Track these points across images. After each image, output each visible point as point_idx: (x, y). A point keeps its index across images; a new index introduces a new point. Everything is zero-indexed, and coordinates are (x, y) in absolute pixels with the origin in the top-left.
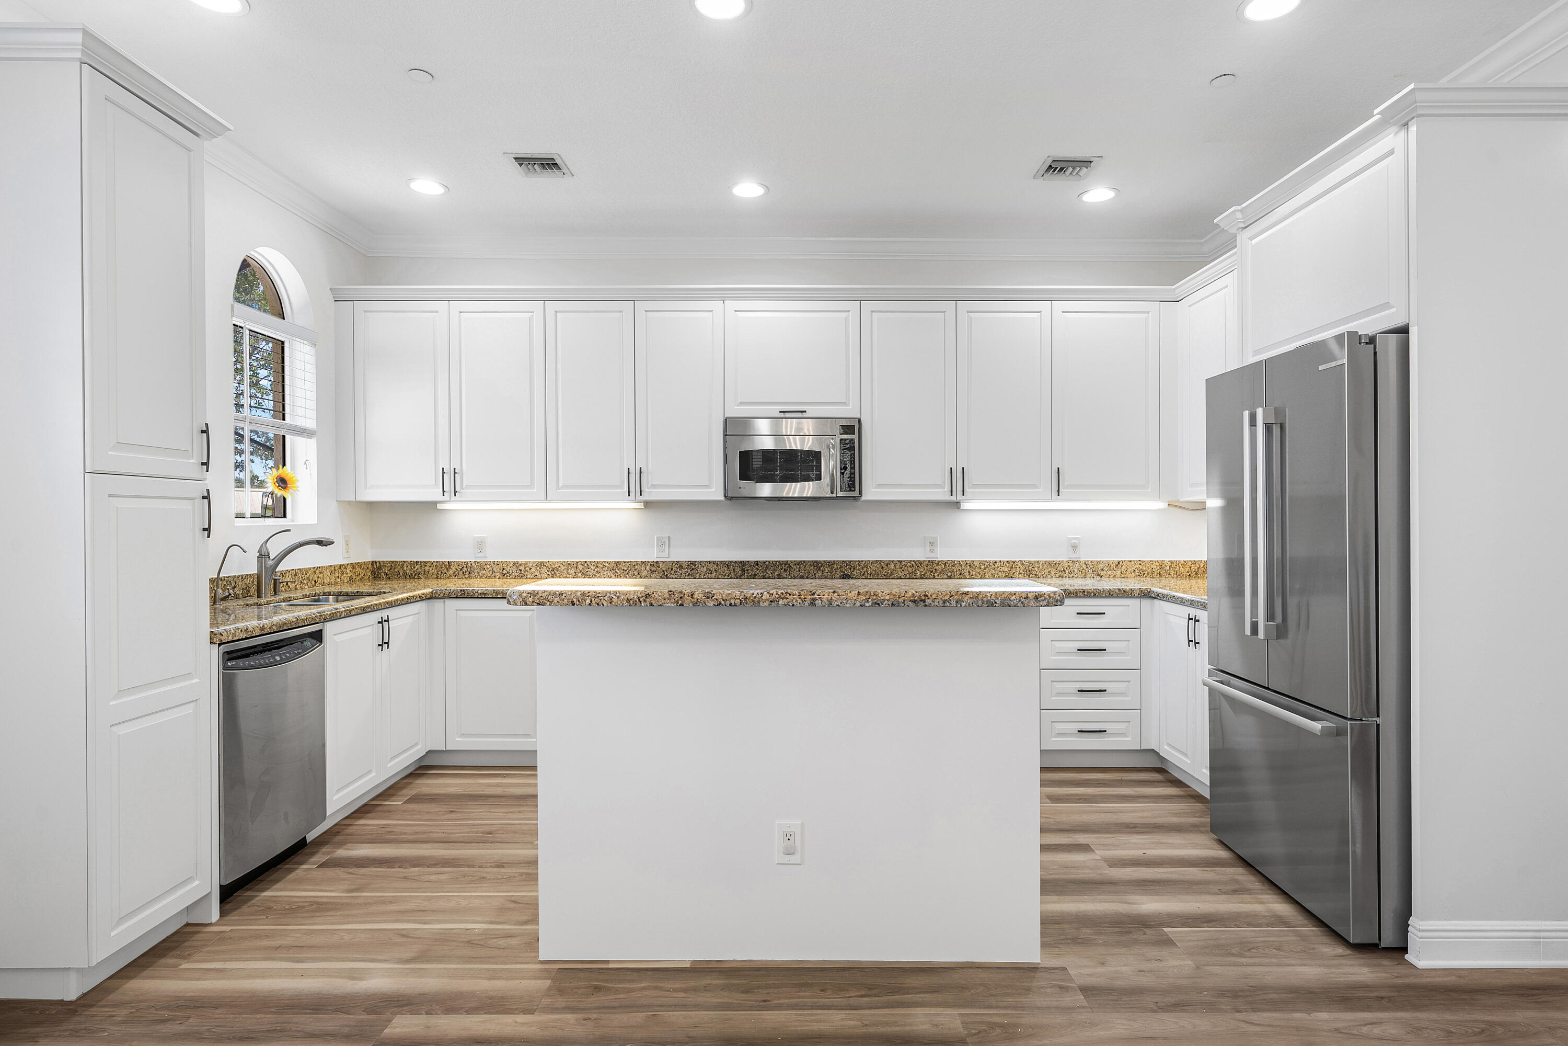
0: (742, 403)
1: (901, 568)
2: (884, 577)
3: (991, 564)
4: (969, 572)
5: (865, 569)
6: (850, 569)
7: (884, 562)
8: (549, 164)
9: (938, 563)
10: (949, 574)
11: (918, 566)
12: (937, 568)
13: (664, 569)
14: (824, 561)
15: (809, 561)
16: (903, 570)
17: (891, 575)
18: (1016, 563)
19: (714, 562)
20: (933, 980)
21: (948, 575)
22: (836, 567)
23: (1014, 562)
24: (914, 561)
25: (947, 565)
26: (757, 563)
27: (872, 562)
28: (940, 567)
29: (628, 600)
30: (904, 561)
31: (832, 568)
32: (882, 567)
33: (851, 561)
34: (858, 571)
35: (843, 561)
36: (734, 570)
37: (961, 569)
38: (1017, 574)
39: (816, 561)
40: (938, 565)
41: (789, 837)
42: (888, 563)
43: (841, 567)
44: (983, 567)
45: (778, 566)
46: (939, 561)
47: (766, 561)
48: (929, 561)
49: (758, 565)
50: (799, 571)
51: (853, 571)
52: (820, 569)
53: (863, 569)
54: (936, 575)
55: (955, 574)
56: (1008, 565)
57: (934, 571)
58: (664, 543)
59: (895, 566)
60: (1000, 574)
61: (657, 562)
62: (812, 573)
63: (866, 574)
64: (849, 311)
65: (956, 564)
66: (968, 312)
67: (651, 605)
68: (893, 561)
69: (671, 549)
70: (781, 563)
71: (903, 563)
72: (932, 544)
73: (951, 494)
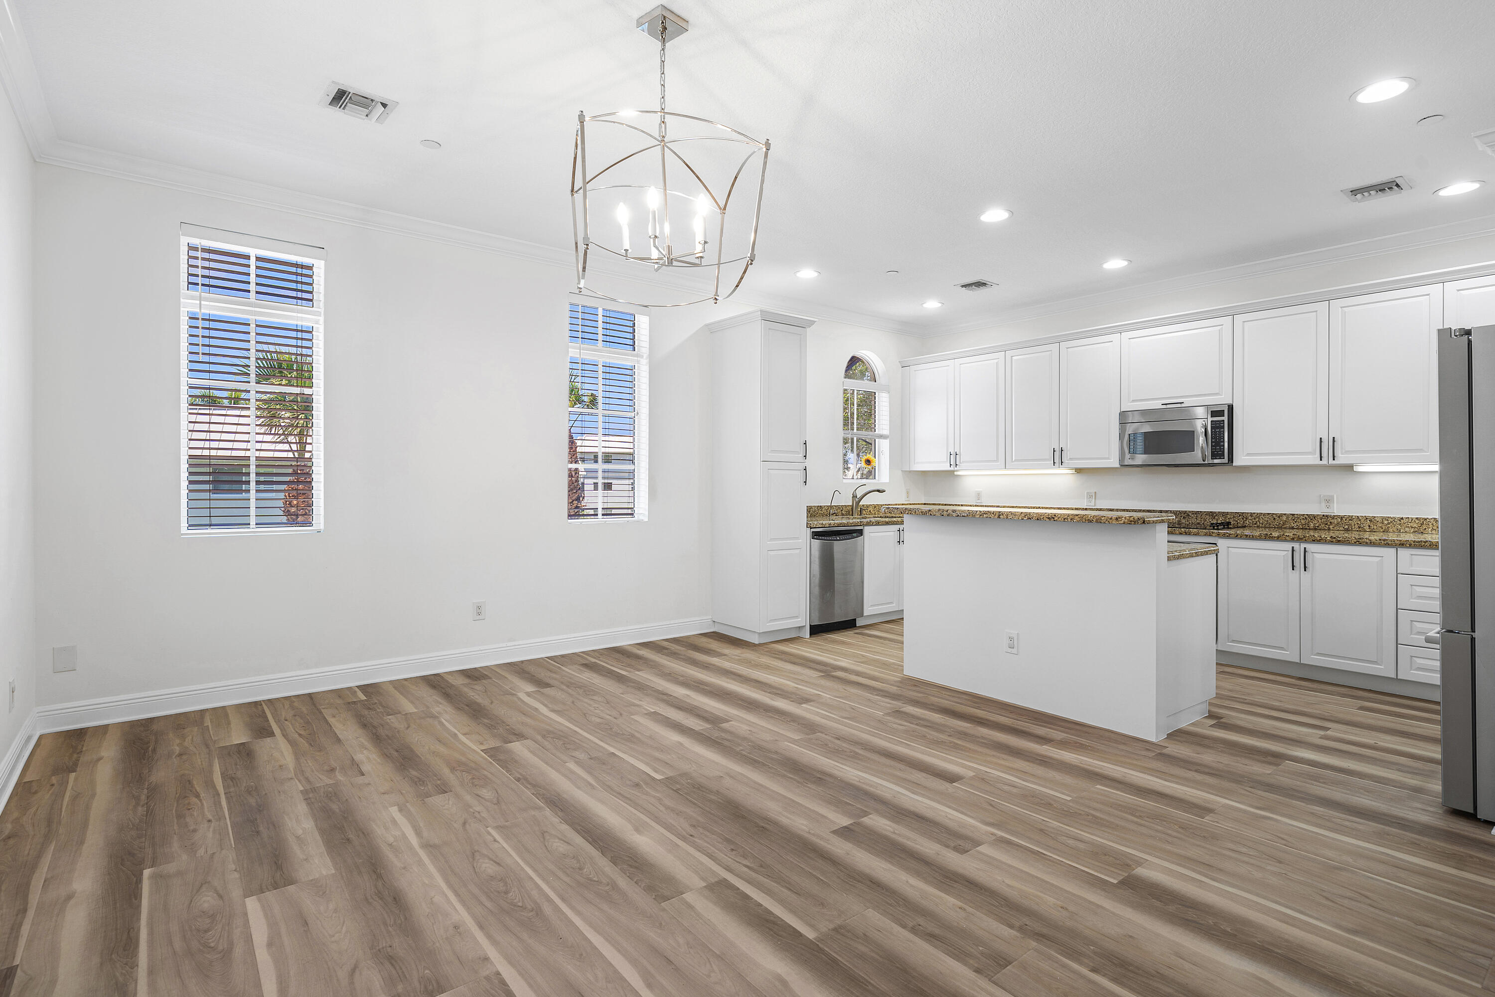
0: (1133, 401)
1: (1294, 520)
2: (1276, 526)
3: (1396, 520)
4: (1369, 526)
5: (1257, 520)
6: (1243, 519)
7: (1276, 514)
8: (980, 284)
9: (1333, 517)
10: (1347, 527)
11: (1311, 519)
12: (1332, 521)
14: (1219, 512)
15: (1205, 512)
16: (1295, 522)
17: (1283, 525)
18: (1428, 520)
20: (1078, 727)
21: (1345, 527)
22: (1229, 517)
23: (1426, 519)
24: (1307, 515)
25: (1344, 519)
27: (1264, 514)
28: (1335, 520)
29: (922, 512)
30: (1297, 515)
31: (1225, 518)
32: (1274, 519)
33: (1243, 513)
34: (1250, 521)
35: (1236, 513)
37: (1360, 523)
38: (1430, 530)
39: (1211, 512)
40: (1333, 518)
41: (1011, 639)
42: (1280, 516)
43: (1234, 517)
44: (1386, 522)
45: (1179, 514)
46: (1334, 516)
47: (1168, 511)
48: (1323, 515)
50: (1196, 519)
51: (1246, 521)
52: (1214, 518)
53: (1255, 519)
54: (1331, 527)
55: (1353, 527)
56: (1417, 521)
57: (1329, 524)
58: (1094, 496)
59: (1287, 518)
60: (1407, 529)
62: (1207, 520)
63: (1258, 523)
64: (1223, 325)
65: (1354, 519)
66: (1341, 307)
67: (931, 515)
68: (1285, 514)
69: (1097, 501)
71: (1296, 516)
72: (1329, 501)
73: (1321, 460)
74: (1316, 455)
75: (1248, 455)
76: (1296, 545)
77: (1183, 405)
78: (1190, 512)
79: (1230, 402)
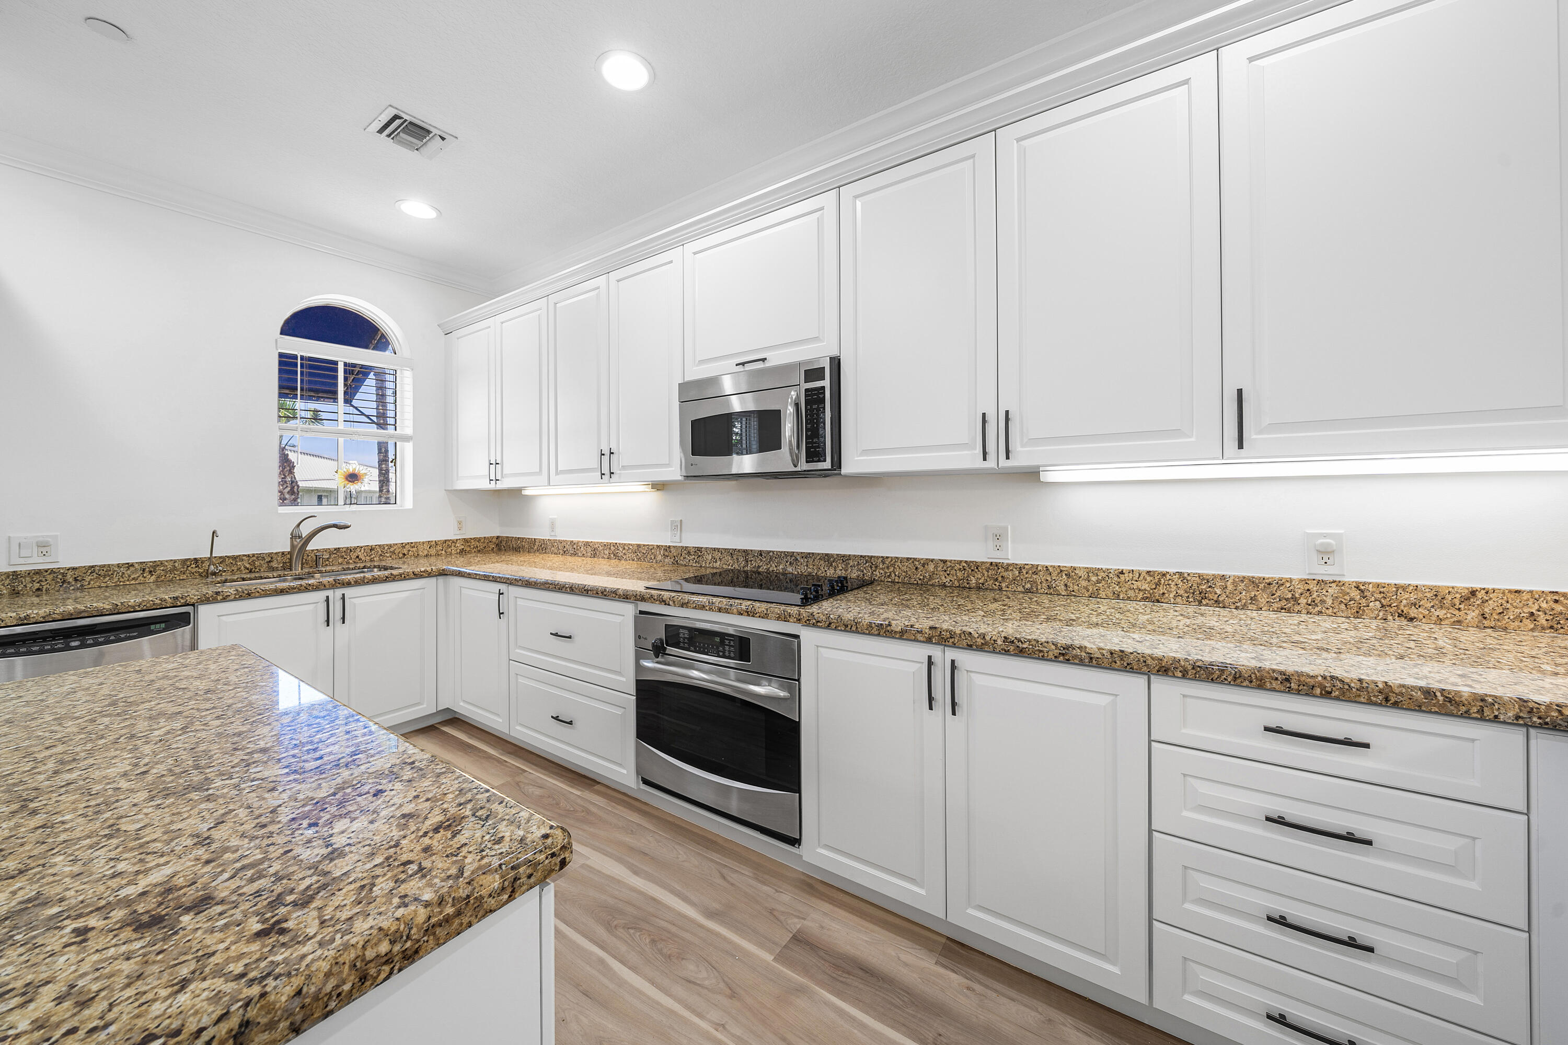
0: (700, 362)
1: (945, 571)
2: (920, 582)
3: (1111, 575)
4: (1066, 585)
5: (892, 569)
6: (871, 567)
7: (919, 560)
9: (1007, 568)
10: (1028, 586)
11: (972, 570)
12: (1005, 574)
13: (675, 554)
14: (837, 555)
15: (819, 554)
16: (948, 575)
17: (929, 580)
18: (1168, 577)
19: (718, 550)
21: (1026, 587)
22: (851, 564)
23: (1164, 575)
24: (966, 562)
25: (1024, 571)
26: (761, 553)
27: (902, 560)
28: (1010, 573)
30: (951, 561)
31: (846, 565)
32: (917, 568)
33: (872, 557)
34: (881, 571)
35: (861, 556)
36: (738, 559)
37: (1050, 580)
38: (1172, 595)
39: (827, 555)
40: (1007, 570)
42: (926, 563)
43: (858, 564)
44: (1094, 579)
46: (1008, 565)
48: (991, 563)
49: (761, 555)
50: (807, 566)
51: (875, 571)
52: (831, 565)
53: (888, 568)
54: (1003, 585)
55: (1039, 587)
56: (1149, 579)
57: (1000, 579)
58: (679, 526)
59: (936, 567)
60: (1131, 593)
61: (669, 547)
63: (893, 575)
64: (823, 209)
65: (1040, 571)
66: (1014, 140)
68: (932, 560)
69: (683, 535)
70: (787, 554)
71: (949, 564)
72: (999, 537)
73: (985, 459)
74: (976, 449)
75: (866, 452)
76: (936, 652)
77: (768, 364)
78: (798, 554)
79: (834, 353)
